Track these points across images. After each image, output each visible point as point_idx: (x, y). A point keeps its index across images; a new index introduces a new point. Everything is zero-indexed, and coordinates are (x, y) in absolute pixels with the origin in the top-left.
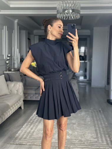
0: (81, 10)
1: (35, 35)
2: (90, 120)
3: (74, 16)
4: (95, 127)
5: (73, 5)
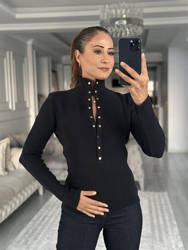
0: (144, 20)
1: (64, 65)
3: (130, 30)
5: (129, 11)
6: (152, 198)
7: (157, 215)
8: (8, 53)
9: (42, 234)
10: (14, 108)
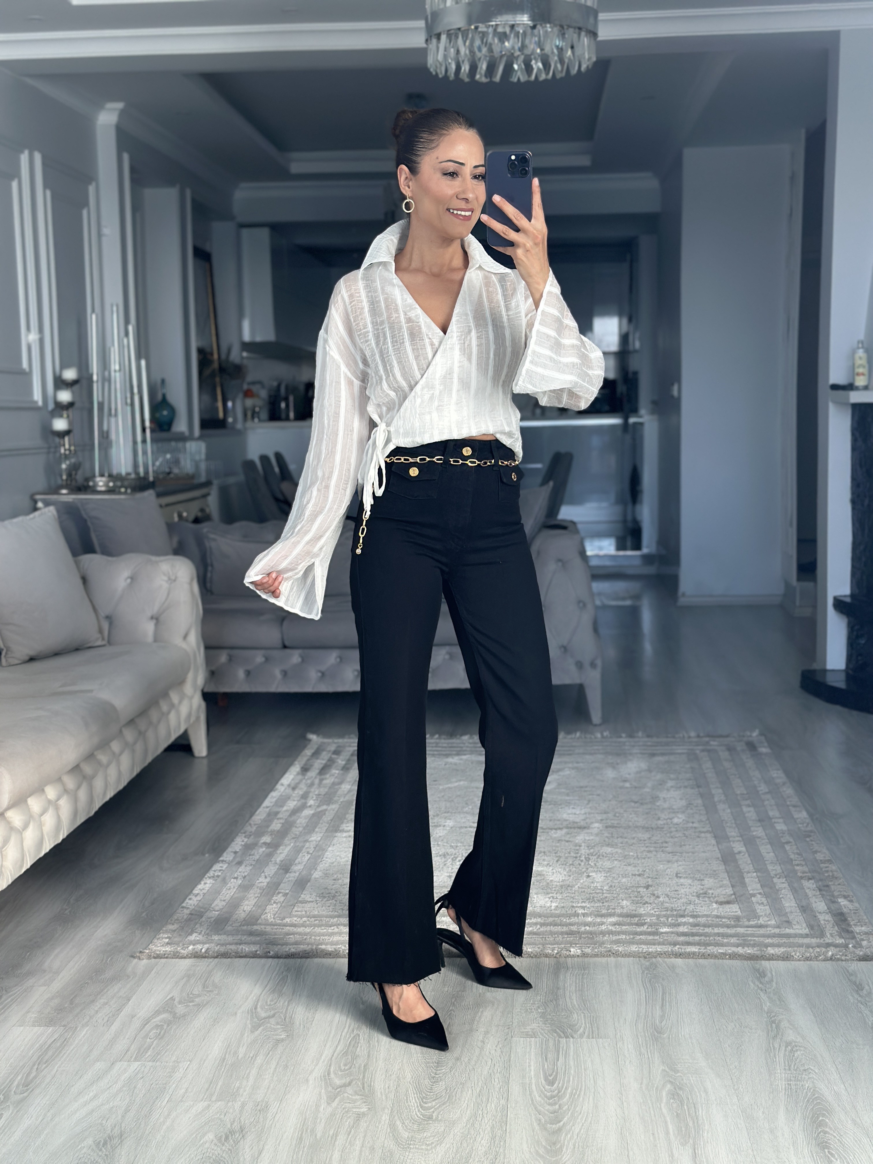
1: (241, 225)
2: (684, 803)
4: (720, 837)
10: (51, 406)
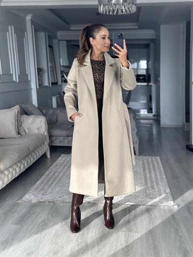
1: (59, 40)
3: (126, 8)
6: (145, 161)
7: (150, 172)
8: (10, 27)
9: (54, 183)
10: (18, 81)
